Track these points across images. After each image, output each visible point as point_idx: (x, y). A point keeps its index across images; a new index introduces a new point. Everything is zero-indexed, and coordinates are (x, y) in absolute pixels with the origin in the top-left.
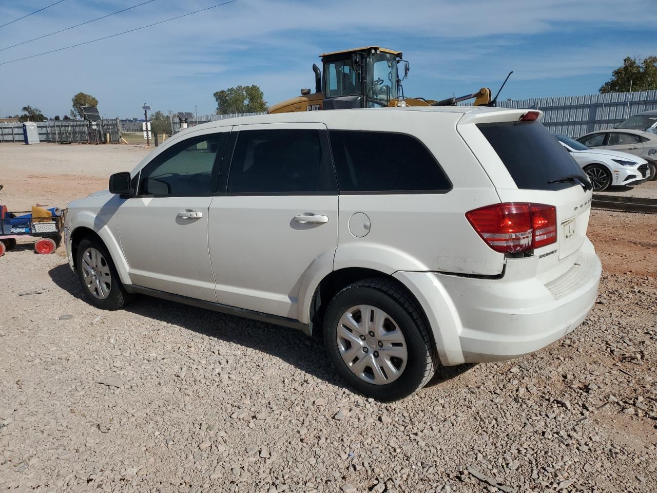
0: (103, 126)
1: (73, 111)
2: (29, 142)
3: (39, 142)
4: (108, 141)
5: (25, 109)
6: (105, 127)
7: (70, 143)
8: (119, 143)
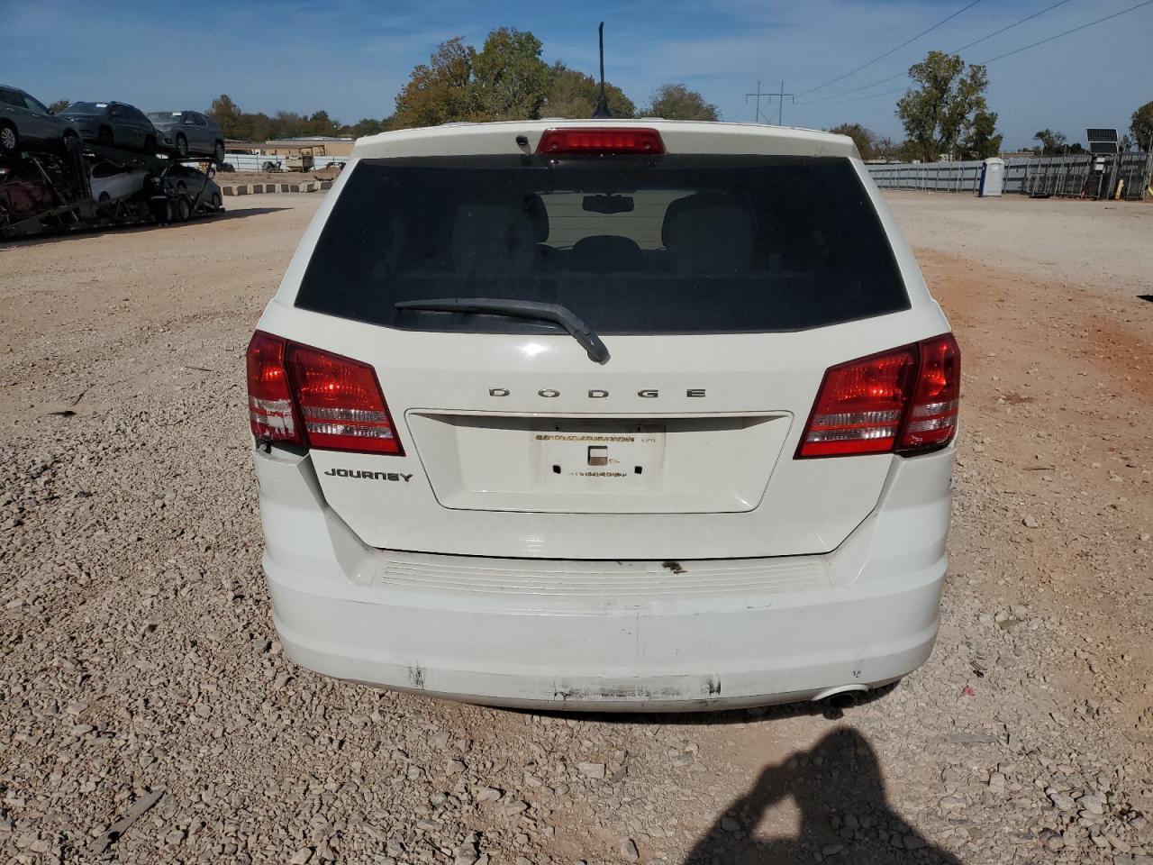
0: (1119, 165)
1: (1128, 135)
2: (984, 194)
3: (999, 194)
4: (1118, 194)
5: (1040, 135)
6: (1124, 168)
7: (1047, 197)
8: (1140, 199)
